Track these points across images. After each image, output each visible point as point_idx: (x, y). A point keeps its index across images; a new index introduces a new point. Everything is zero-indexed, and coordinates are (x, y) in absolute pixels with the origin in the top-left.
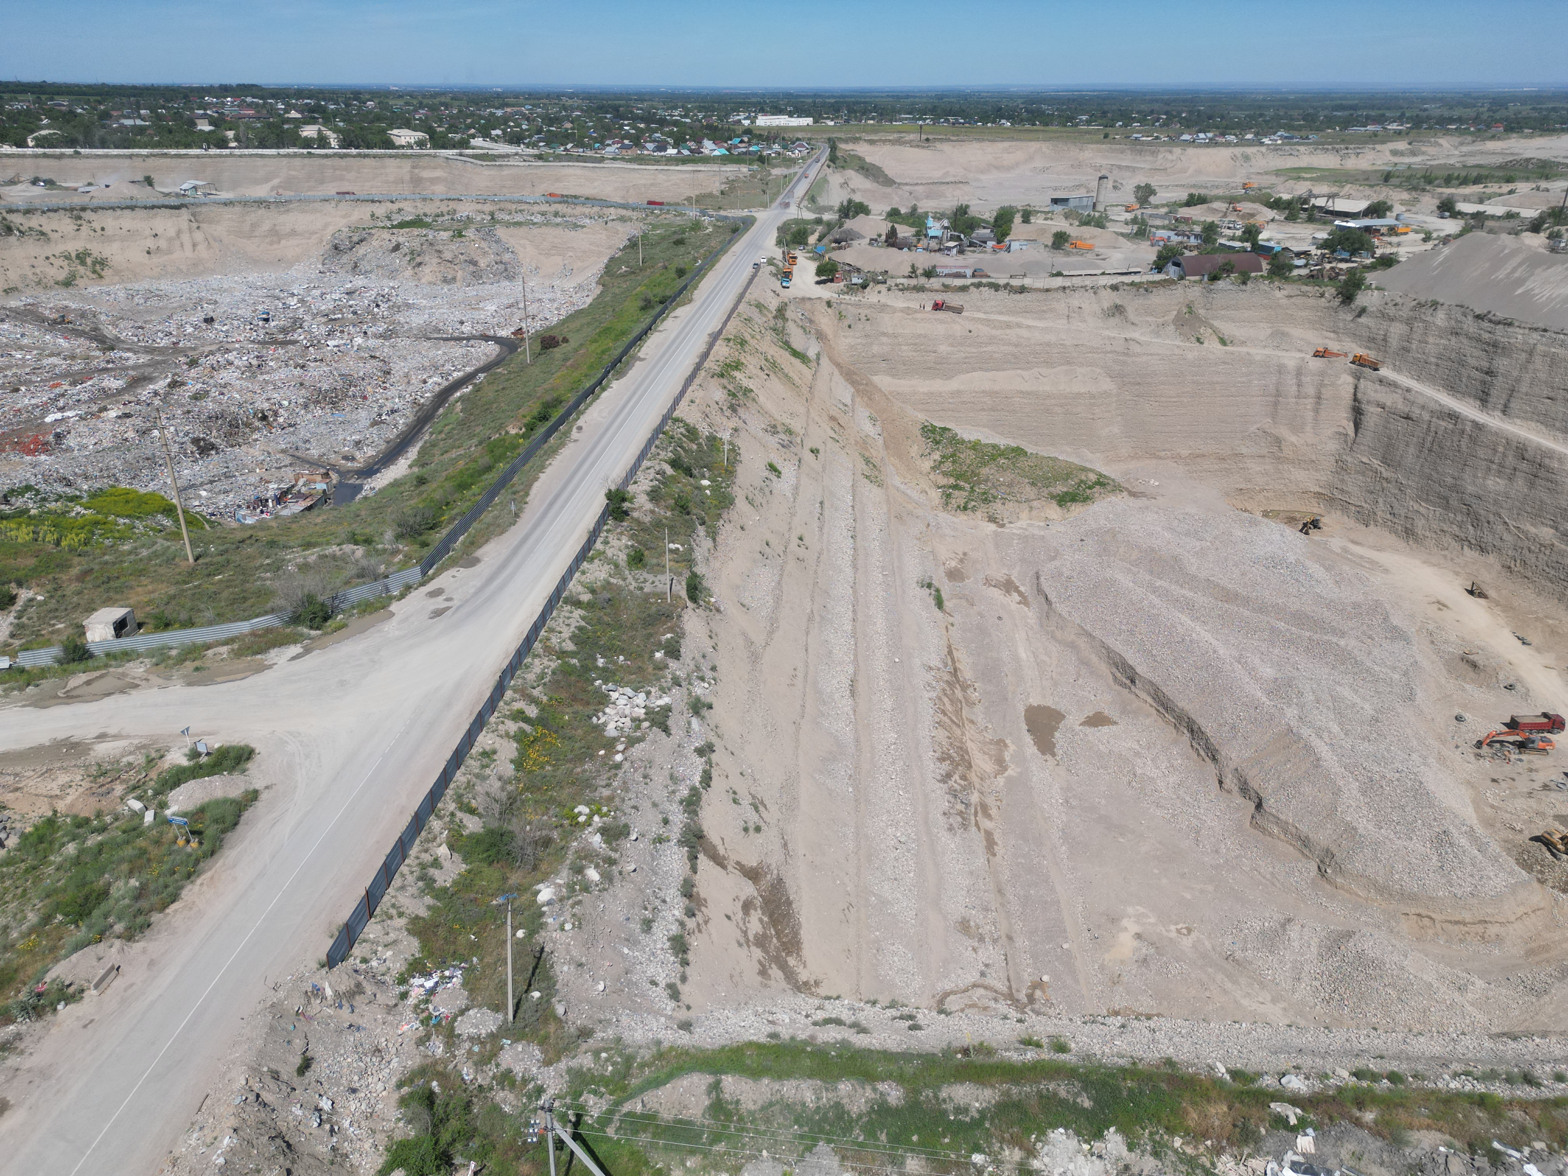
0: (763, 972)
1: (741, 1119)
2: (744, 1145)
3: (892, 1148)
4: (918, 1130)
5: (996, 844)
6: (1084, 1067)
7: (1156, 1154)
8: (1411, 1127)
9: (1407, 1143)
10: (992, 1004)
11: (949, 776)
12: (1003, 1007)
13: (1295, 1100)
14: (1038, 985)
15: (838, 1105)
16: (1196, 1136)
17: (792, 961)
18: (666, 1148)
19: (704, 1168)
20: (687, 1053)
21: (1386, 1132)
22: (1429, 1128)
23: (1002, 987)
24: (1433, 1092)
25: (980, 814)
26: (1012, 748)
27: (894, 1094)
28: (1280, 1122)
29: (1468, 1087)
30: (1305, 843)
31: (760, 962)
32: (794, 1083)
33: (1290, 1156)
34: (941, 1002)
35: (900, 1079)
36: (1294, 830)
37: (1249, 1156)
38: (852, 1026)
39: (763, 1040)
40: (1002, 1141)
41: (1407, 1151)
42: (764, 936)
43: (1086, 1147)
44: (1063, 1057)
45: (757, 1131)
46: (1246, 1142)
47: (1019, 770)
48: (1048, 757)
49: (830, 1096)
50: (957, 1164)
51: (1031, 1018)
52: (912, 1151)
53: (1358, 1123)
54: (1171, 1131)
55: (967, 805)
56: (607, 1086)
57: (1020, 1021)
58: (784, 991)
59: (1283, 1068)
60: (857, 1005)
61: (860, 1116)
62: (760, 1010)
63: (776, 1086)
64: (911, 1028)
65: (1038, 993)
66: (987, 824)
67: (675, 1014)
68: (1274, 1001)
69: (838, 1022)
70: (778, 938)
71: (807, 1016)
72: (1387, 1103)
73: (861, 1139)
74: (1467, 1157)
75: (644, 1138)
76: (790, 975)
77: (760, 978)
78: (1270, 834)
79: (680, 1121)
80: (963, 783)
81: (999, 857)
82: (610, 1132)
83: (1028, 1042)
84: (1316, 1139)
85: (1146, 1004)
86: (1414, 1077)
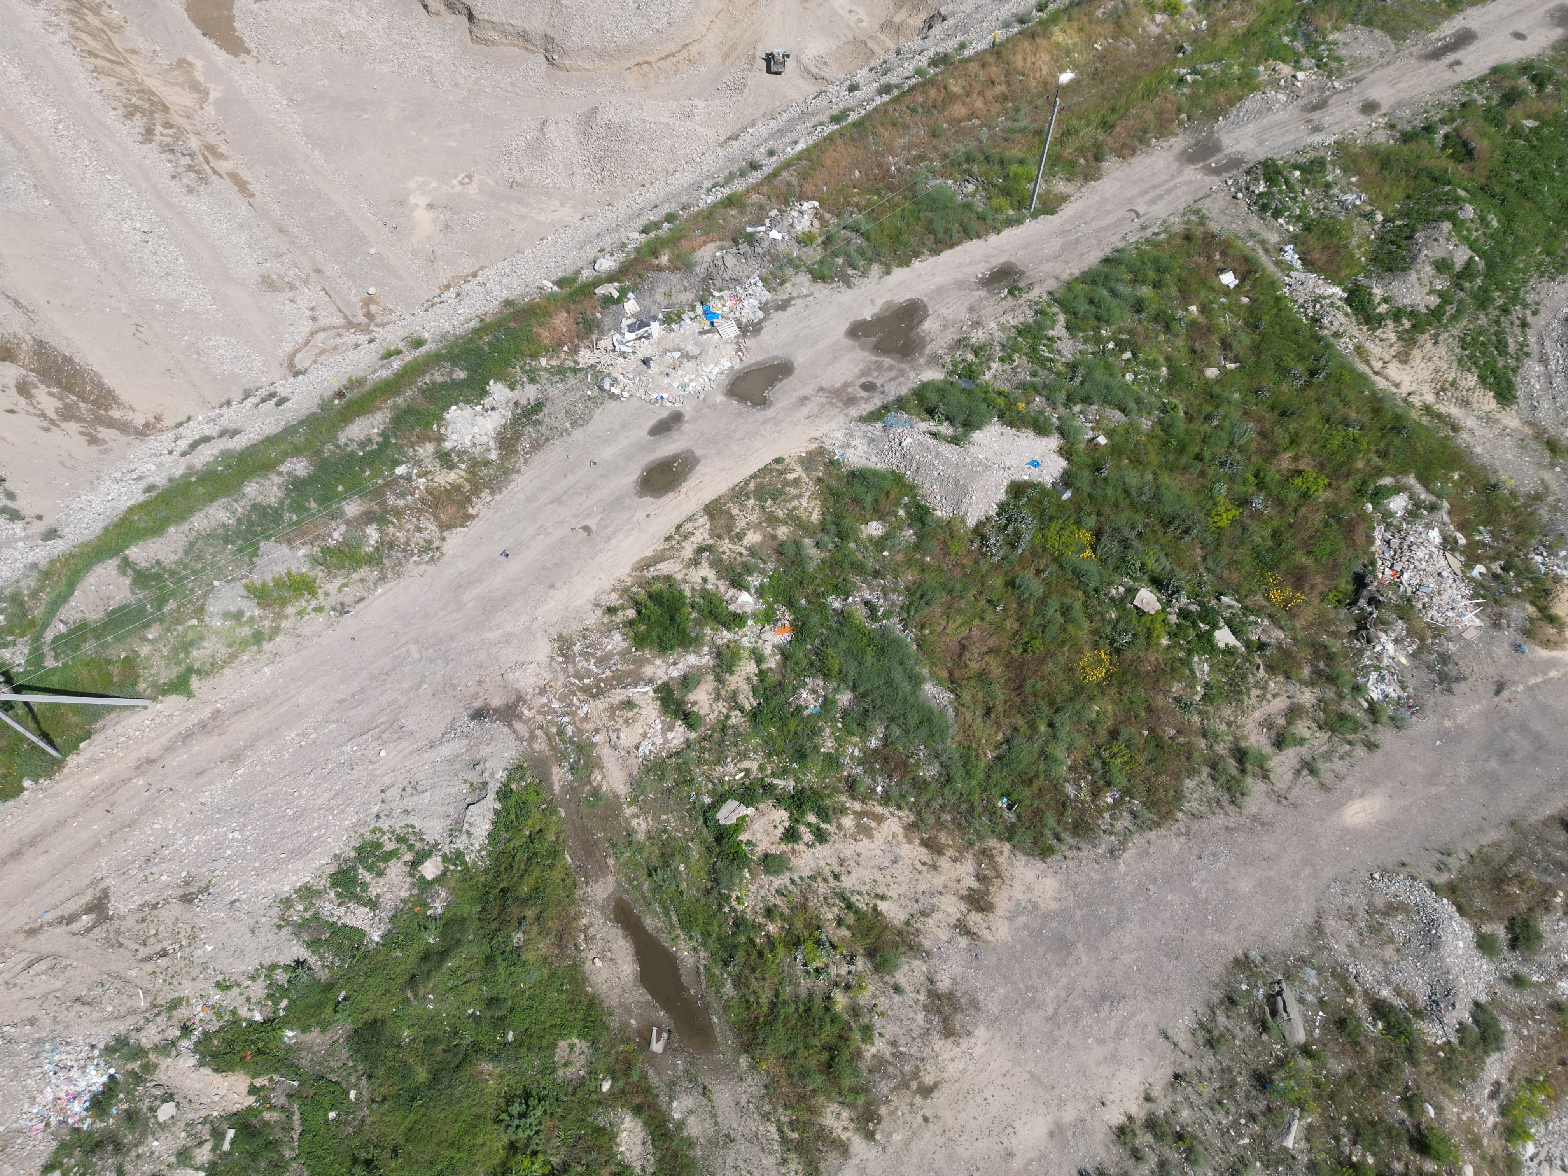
0: (93, 441)
1: (172, 573)
2: (192, 591)
3: (326, 508)
4: (339, 481)
5: (247, 182)
6: (445, 347)
7: (532, 381)
8: (694, 250)
9: (695, 264)
10: (339, 340)
11: (149, 132)
12: (350, 338)
13: (611, 278)
14: (369, 300)
15: (255, 507)
16: (554, 348)
17: (115, 413)
18: (117, 639)
19: (168, 630)
20: (72, 556)
21: (679, 265)
22: (705, 243)
23: (337, 320)
24: (698, 214)
25: (211, 158)
26: (198, 64)
27: (300, 467)
28: (608, 300)
29: (720, 195)
30: (524, 36)
31: (81, 433)
32: (201, 514)
33: (625, 323)
34: (291, 365)
35: (297, 451)
36: (511, 29)
37: (598, 340)
38: (222, 434)
39: (141, 498)
40: (412, 445)
41: (697, 269)
42: (67, 407)
43: (479, 408)
44: (423, 349)
45: (195, 573)
46: (591, 331)
47: (222, 87)
48: (244, 57)
49: (242, 503)
50: (387, 485)
51: (379, 333)
52: (345, 499)
53: (659, 269)
54: (534, 356)
55: (191, 155)
56: (12, 633)
57: (371, 341)
58: (129, 444)
59: (591, 257)
60: (212, 415)
61: (281, 502)
62: (118, 475)
63: (186, 527)
64: (278, 405)
65: (373, 308)
66: (224, 166)
67: (29, 532)
68: (563, 204)
69: (206, 439)
70: (84, 400)
71: (170, 453)
72: (673, 241)
73: (295, 518)
74: (734, 250)
75: (89, 647)
76: (124, 427)
77: (94, 448)
78: (494, 43)
79: (114, 612)
80: (170, 132)
81: (258, 196)
82: (50, 663)
83: (388, 355)
84: (637, 299)
85: (467, 265)
86: (683, 209)
